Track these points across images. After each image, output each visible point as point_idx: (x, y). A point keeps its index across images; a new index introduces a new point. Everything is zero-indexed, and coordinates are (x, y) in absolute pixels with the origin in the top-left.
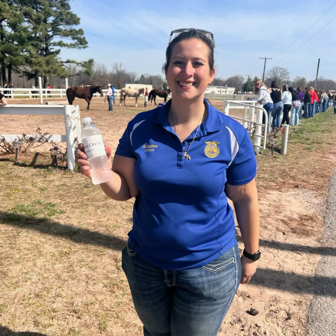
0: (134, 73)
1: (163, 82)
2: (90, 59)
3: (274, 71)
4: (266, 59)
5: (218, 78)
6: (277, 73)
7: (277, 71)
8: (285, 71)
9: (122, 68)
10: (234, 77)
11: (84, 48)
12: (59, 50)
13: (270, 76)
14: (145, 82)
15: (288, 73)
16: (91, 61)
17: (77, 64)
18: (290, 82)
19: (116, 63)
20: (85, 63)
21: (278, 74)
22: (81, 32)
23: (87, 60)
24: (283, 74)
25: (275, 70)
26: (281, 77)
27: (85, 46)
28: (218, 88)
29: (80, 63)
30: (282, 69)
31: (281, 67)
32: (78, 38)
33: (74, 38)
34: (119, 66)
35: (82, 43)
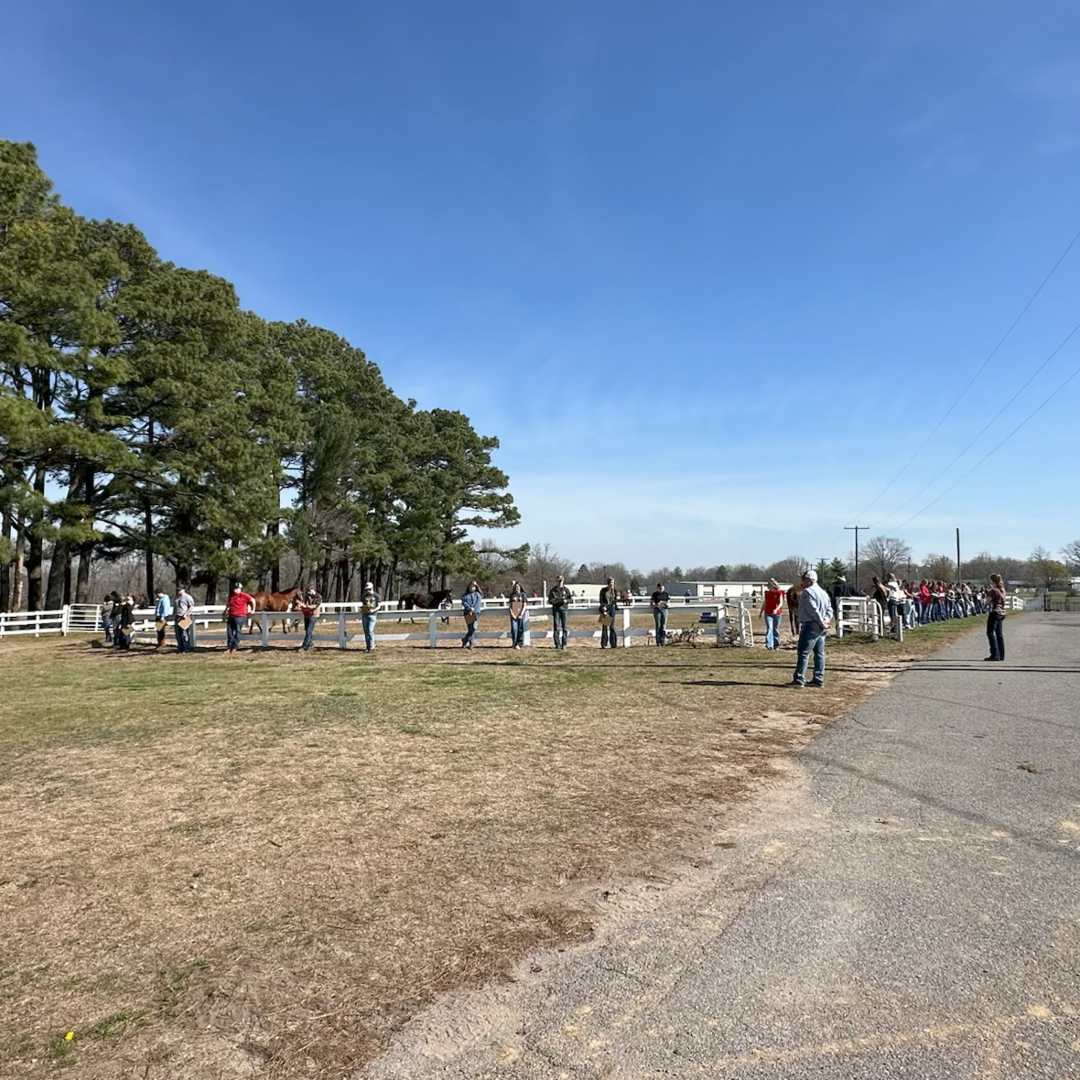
0: (568, 561)
1: (629, 576)
2: (524, 544)
3: (876, 546)
4: (856, 528)
5: (750, 565)
6: (884, 550)
7: (882, 546)
8: (901, 545)
9: (550, 554)
10: (785, 562)
11: (512, 525)
12: (465, 530)
13: (868, 556)
14: (593, 578)
15: (907, 549)
16: (525, 548)
17: (502, 554)
18: (916, 566)
19: (538, 545)
20: (516, 551)
21: (885, 552)
22: (508, 498)
23: (518, 547)
24: (897, 551)
25: (878, 544)
26: (892, 557)
27: (514, 521)
28: (754, 585)
29: (507, 553)
30: (892, 540)
31: (891, 537)
32: (504, 510)
33: (495, 510)
34: (543, 550)
35: (511, 517)
